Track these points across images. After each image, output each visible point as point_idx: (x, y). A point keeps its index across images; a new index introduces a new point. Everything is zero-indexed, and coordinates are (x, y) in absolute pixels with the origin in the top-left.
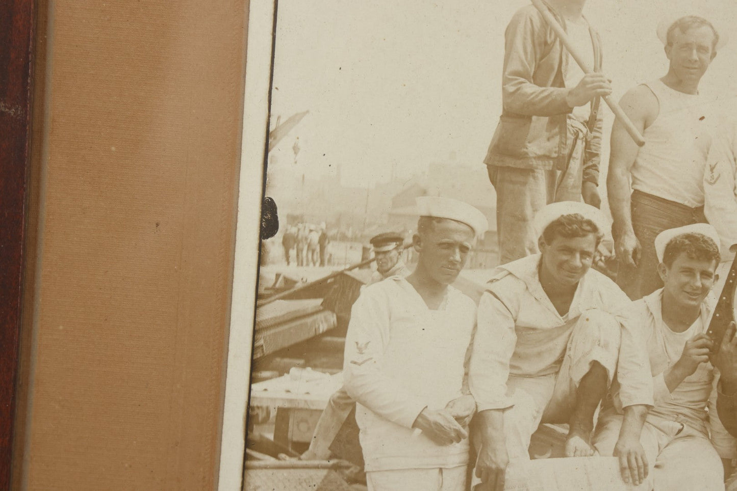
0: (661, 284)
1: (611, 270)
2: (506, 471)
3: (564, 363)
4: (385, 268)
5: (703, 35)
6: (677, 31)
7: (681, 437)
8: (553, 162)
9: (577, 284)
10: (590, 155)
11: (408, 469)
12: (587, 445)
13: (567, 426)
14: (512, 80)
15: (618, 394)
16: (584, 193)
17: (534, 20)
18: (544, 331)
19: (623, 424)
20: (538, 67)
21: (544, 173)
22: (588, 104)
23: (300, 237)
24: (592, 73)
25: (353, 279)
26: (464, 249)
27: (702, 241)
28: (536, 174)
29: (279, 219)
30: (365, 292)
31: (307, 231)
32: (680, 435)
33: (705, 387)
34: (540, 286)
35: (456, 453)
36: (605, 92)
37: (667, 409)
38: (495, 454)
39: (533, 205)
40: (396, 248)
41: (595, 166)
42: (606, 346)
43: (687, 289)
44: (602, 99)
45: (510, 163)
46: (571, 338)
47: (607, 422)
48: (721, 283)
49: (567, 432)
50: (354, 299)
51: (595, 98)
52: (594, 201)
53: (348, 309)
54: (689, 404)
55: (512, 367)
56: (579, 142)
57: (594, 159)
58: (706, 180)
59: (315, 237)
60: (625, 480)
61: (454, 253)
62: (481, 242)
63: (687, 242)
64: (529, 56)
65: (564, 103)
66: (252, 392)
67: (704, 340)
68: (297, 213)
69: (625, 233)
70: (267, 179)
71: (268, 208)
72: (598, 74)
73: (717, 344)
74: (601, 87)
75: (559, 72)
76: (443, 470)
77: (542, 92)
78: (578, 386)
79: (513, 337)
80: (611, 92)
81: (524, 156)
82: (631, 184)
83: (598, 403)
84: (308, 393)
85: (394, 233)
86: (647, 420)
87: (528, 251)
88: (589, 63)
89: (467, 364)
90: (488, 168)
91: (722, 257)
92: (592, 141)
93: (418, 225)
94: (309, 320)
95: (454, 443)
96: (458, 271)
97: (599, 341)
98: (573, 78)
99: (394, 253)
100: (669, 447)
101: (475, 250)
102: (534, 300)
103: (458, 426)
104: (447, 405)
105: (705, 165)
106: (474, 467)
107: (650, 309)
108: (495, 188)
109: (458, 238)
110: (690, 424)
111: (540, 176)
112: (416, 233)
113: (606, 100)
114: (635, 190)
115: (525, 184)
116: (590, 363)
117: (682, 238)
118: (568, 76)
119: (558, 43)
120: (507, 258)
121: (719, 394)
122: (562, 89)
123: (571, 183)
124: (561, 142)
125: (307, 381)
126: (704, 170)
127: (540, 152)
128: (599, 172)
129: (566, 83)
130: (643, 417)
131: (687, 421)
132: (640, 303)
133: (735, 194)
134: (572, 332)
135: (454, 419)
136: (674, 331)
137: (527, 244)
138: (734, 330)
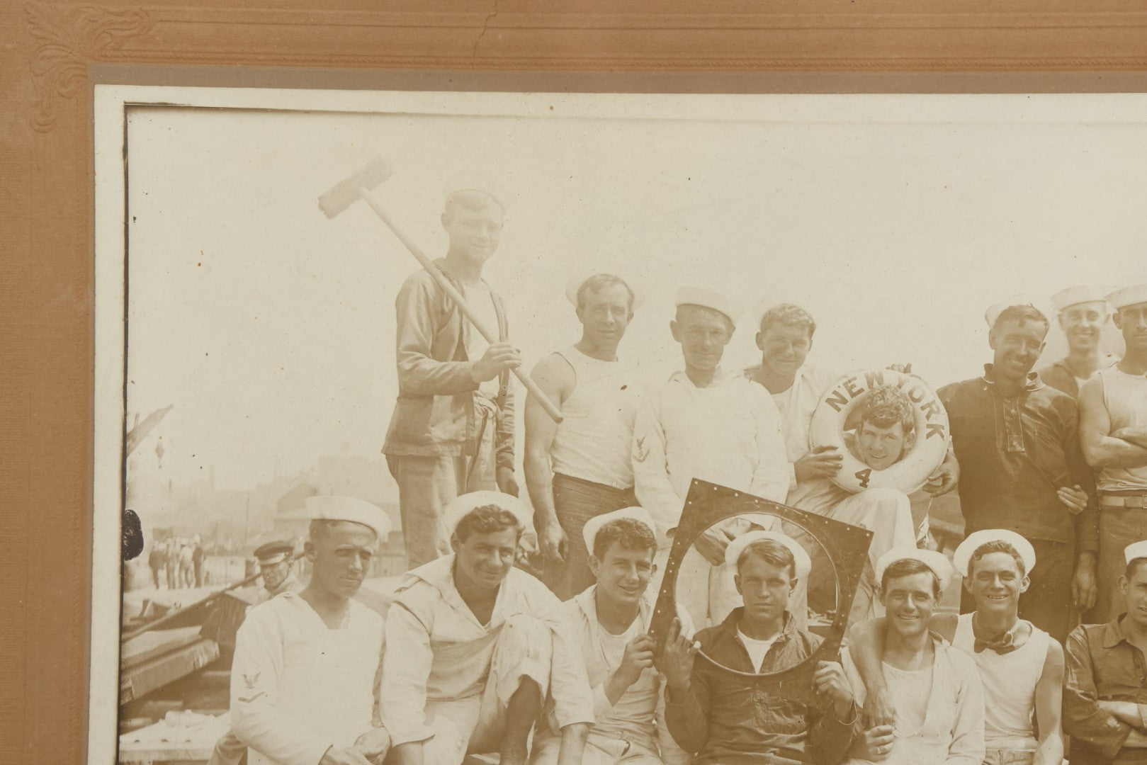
0: (593, 580)
1: (535, 568)
3: (489, 680)
4: (274, 584)
5: (616, 293)
6: (588, 292)
7: (628, 758)
8: (462, 448)
9: (498, 587)
10: (503, 436)
13: (498, 755)
14: (408, 355)
15: (554, 712)
16: (499, 481)
17: (427, 287)
18: (464, 644)
19: (561, 747)
20: (436, 339)
21: (451, 459)
22: (495, 379)
23: (170, 554)
24: (497, 342)
25: (237, 600)
26: (365, 555)
27: (635, 527)
28: (443, 462)
29: (143, 535)
30: (253, 615)
31: (178, 547)
32: (627, 755)
33: (651, 696)
34: (456, 590)
36: (514, 363)
37: (609, 726)
39: (441, 497)
40: (285, 560)
41: (509, 448)
42: (536, 657)
43: (624, 583)
44: (511, 372)
45: (412, 451)
46: (495, 650)
47: (544, 747)
48: (660, 574)
49: (497, 762)
50: (239, 623)
51: (503, 372)
52: (511, 489)
53: (232, 636)
54: (634, 717)
55: (430, 690)
56: (489, 422)
57: (507, 441)
58: (635, 457)
59: (188, 554)
61: (355, 561)
62: (384, 545)
63: (619, 529)
64: (425, 328)
65: (469, 379)
66: (120, 745)
67: (646, 642)
68: (164, 526)
69: (549, 524)
70: (127, 489)
71: (130, 523)
72: (504, 343)
74: (509, 358)
75: (461, 345)
77: (443, 367)
78: (507, 706)
79: (428, 654)
80: (520, 364)
81: (427, 442)
82: (551, 466)
83: (532, 725)
84: (189, 741)
85: (281, 542)
86: (588, 740)
87: (439, 552)
88: (494, 331)
89: (377, 689)
90: (387, 458)
91: (660, 545)
92: (504, 420)
93: (310, 529)
94: (186, 653)
96: (360, 581)
97: (528, 651)
98: (477, 350)
99: (283, 566)
101: (378, 555)
102: (450, 608)
104: (356, 742)
105: (632, 441)
107: (583, 609)
108: (397, 481)
109: (357, 542)
110: (636, 741)
111: (447, 464)
112: (308, 540)
113: (516, 373)
114: (556, 473)
115: (430, 474)
116: (520, 678)
117: (613, 525)
118: (471, 348)
119: (456, 311)
120: (416, 562)
121: (666, 703)
122: (465, 363)
123: (484, 470)
124: (469, 424)
125: (187, 727)
126: (631, 446)
127: (445, 437)
128: (513, 454)
129: (470, 356)
130: (584, 737)
131: (634, 738)
132: (571, 604)
133: (668, 472)
134: (496, 643)
135: (365, 758)
136: (611, 633)
137: (438, 544)
138: (679, 627)
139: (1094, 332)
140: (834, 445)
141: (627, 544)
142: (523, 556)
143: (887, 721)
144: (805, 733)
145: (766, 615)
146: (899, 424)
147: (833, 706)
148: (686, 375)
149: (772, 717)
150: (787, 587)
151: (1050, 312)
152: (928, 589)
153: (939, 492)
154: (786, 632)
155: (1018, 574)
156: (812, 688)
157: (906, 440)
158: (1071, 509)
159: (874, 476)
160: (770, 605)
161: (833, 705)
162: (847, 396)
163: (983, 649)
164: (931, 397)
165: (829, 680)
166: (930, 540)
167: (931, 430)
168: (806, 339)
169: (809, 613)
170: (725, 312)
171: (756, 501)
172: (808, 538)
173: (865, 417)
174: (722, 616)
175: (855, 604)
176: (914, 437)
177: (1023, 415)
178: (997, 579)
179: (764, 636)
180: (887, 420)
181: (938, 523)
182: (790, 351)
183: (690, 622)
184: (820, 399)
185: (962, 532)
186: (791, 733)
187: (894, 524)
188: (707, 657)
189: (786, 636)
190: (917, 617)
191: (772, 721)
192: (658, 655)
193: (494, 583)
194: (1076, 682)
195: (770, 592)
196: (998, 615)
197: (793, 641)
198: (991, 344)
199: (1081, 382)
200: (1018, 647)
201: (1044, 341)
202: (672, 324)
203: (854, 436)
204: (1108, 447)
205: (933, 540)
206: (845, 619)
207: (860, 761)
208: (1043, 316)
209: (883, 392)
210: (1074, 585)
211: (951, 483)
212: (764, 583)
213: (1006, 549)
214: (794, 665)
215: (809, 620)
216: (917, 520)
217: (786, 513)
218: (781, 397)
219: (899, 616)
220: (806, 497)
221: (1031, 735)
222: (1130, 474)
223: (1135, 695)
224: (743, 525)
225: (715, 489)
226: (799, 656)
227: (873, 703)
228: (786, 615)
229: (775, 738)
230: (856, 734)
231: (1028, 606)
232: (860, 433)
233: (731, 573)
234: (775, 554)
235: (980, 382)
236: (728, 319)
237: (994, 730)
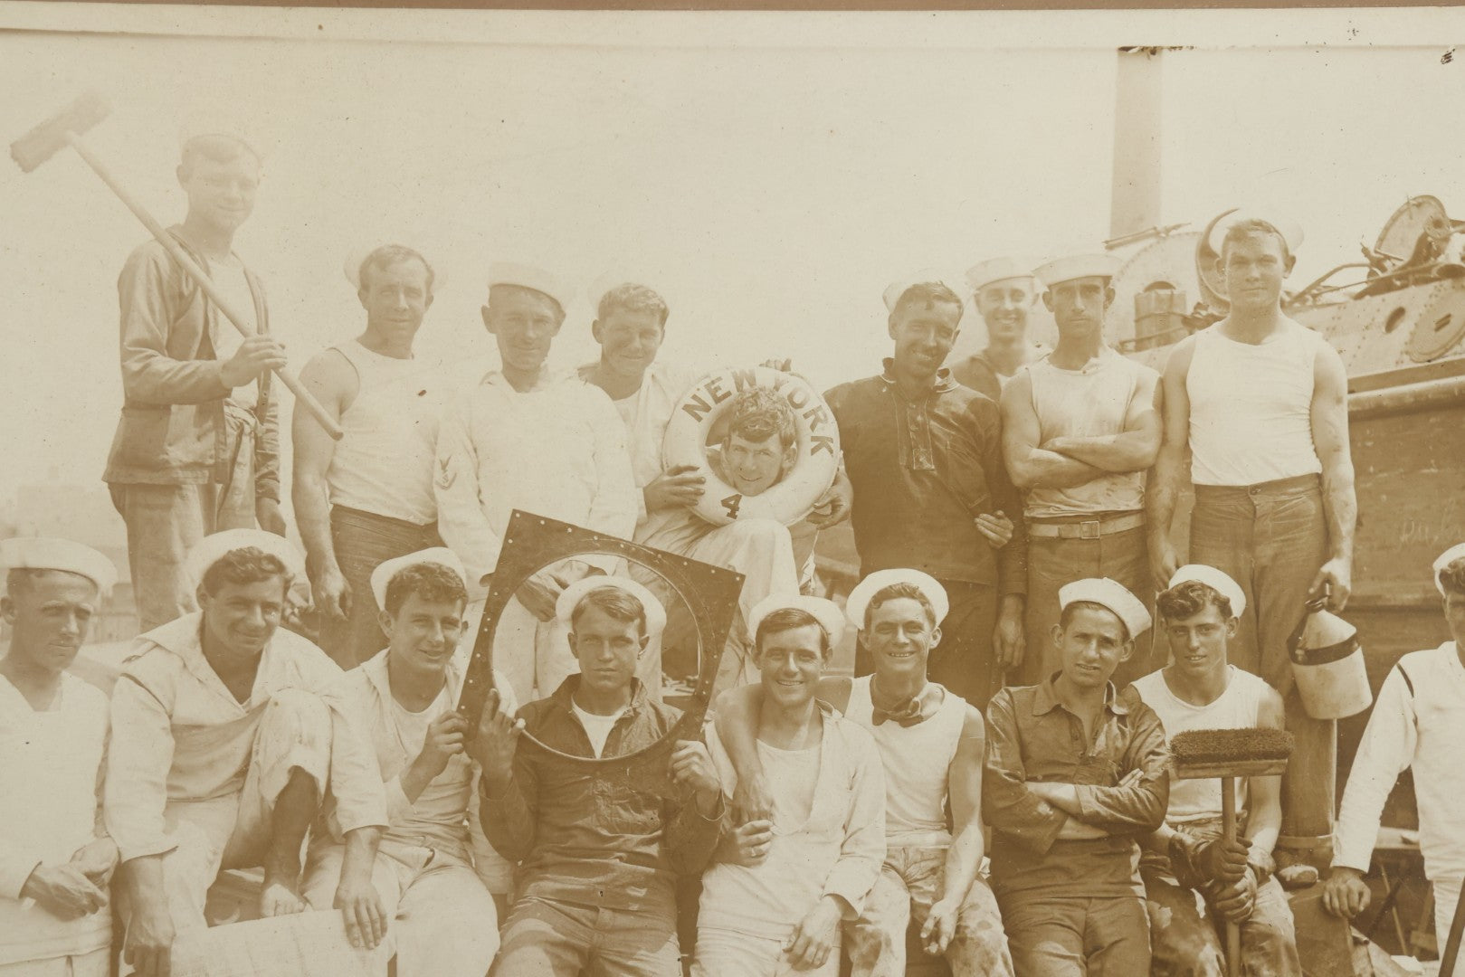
0: (384, 642)
1: (309, 628)
2: (172, 949)
3: (249, 774)
5: (411, 272)
6: (373, 269)
7: (432, 869)
8: (210, 474)
9: (260, 653)
10: (263, 457)
11: (17, 964)
12: (292, 896)
13: (262, 870)
14: (136, 353)
15: (335, 813)
16: (259, 515)
17: (160, 264)
18: (215, 728)
19: (344, 858)
20: (173, 332)
21: (196, 488)
22: (252, 383)
24: (254, 335)
26: (82, 614)
27: (440, 573)
28: (184, 492)
33: (462, 790)
34: (204, 659)
35: (91, 931)
36: (277, 363)
37: (408, 829)
38: (153, 926)
39: (184, 538)
41: (272, 473)
42: (311, 743)
43: (424, 646)
44: (273, 373)
45: (144, 477)
46: (257, 735)
47: (322, 858)
48: (472, 633)
49: (261, 879)
51: (262, 374)
52: (276, 527)
54: (442, 818)
55: (171, 788)
56: (246, 439)
57: (270, 463)
58: (437, 483)
60: (353, 942)
61: (68, 622)
62: (108, 601)
63: (417, 576)
64: (158, 316)
65: (218, 383)
67: (455, 721)
69: (326, 570)
72: (265, 336)
73: (473, 724)
74: (271, 356)
75: (206, 338)
76: (74, 959)
77: (183, 368)
78: (273, 807)
79: (168, 742)
80: (285, 363)
81: (164, 466)
82: (328, 496)
83: (306, 831)
86: (380, 848)
87: (181, 610)
88: (250, 321)
89: (100, 789)
90: (109, 487)
91: (471, 596)
92: (265, 437)
93: (8, 582)
95: (88, 914)
96: (76, 648)
97: (301, 736)
98: (227, 345)
100: (414, 887)
102: (197, 682)
103: (91, 887)
104: (74, 857)
105: (433, 462)
106: (121, 949)
107: (372, 680)
108: (124, 518)
109: (71, 597)
110: (443, 848)
111: (190, 494)
113: (280, 375)
114: (335, 505)
115: (169, 507)
116: (290, 771)
117: (411, 571)
118: (219, 343)
119: (199, 294)
120: (150, 622)
121: (481, 797)
122: (212, 362)
123: (239, 502)
124: (218, 442)
126: (432, 468)
127: (188, 459)
128: (278, 481)
129: (218, 353)
130: (374, 845)
131: (439, 844)
132: (357, 674)
133: (481, 501)
134: (258, 726)
135: (85, 878)
136: (409, 710)
137: (180, 598)
138: (497, 701)
139: (1019, 317)
140: (693, 464)
141: (429, 595)
142: (293, 613)
143: (763, 815)
144: (659, 832)
145: (609, 684)
146: (776, 436)
147: (696, 799)
148: (502, 377)
149: (618, 813)
150: (635, 647)
151: (963, 290)
152: (814, 646)
153: (827, 523)
154: (635, 704)
155: (927, 626)
156: (668, 775)
157: (785, 456)
158: (993, 541)
159: (745, 503)
160: (612, 670)
161: (695, 794)
162: (710, 402)
163: (883, 721)
164: (816, 401)
165: (689, 764)
166: (816, 584)
167: (816, 443)
168: (657, 328)
169: (664, 680)
170: (552, 295)
171: (596, 538)
172: (662, 584)
173: (732, 429)
174: (552, 685)
175: (721, 668)
176: (796, 454)
177: (932, 423)
178: (901, 631)
179: (607, 711)
180: (761, 431)
181: (827, 563)
182: (637, 343)
183: (511, 694)
184: (676, 405)
185: (857, 573)
186: (642, 834)
187: (771, 566)
188: (533, 738)
189: (634, 710)
190: (801, 682)
191: (618, 819)
192: (470, 738)
193: (255, 648)
194: (999, 759)
195: (615, 654)
196: (902, 678)
197: (643, 716)
198: (890, 335)
199: (1003, 380)
200: (928, 717)
201: (957, 329)
202: (484, 310)
203: (719, 453)
204: (1037, 462)
205: (820, 584)
206: (709, 688)
207: (729, 866)
208: (955, 296)
209: (755, 396)
210: (996, 637)
211: (842, 510)
212: (607, 643)
213: (912, 593)
214: (645, 747)
215: (664, 689)
216: (800, 559)
217: (632, 552)
218: (627, 404)
219: (777, 681)
220: (658, 532)
221: (943, 828)
222: (1066, 496)
223: (1072, 773)
224: (579, 569)
225: (543, 522)
226: (651, 736)
227: (745, 793)
228: (634, 683)
229: (622, 840)
230: (723, 833)
231: (939, 666)
232: (727, 448)
233: (563, 631)
234: (620, 605)
235: (878, 381)
236: (555, 303)
237: (897, 823)
